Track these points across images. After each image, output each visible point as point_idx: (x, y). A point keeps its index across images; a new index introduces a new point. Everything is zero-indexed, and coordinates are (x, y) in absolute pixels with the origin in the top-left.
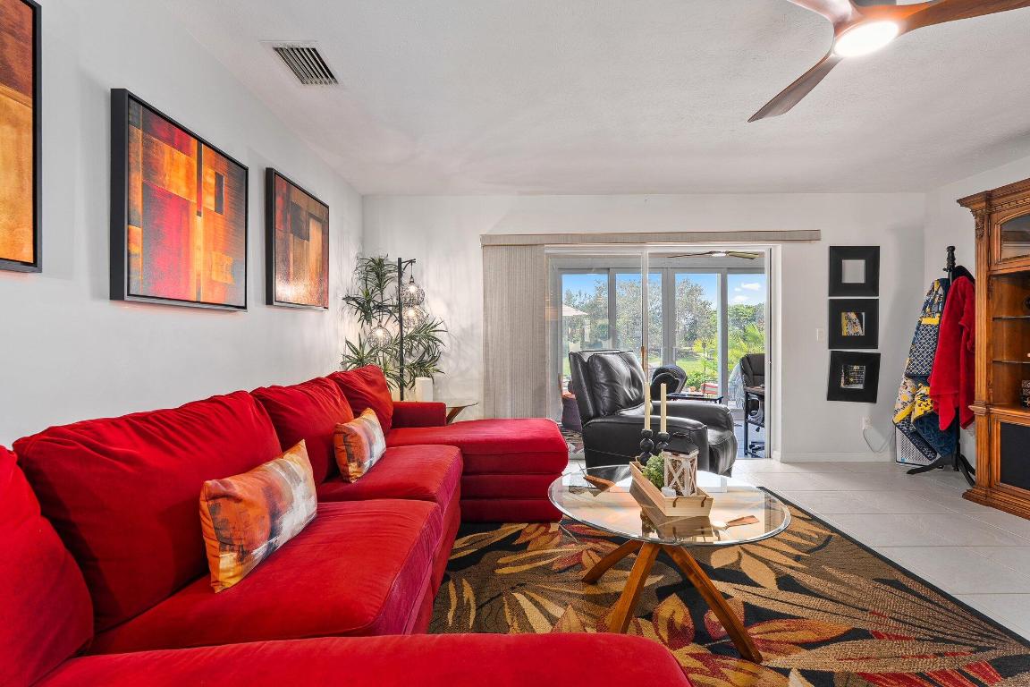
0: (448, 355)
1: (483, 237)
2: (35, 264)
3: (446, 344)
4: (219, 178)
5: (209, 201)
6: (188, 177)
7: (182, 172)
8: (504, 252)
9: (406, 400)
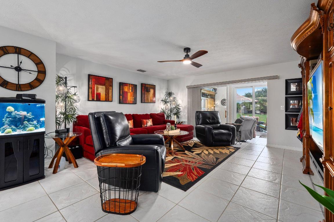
0: (182, 112)
1: (187, 86)
2: (112, 101)
3: (182, 109)
4: (132, 88)
5: (131, 91)
6: (128, 89)
7: (127, 89)
8: (191, 89)
9: (171, 120)
